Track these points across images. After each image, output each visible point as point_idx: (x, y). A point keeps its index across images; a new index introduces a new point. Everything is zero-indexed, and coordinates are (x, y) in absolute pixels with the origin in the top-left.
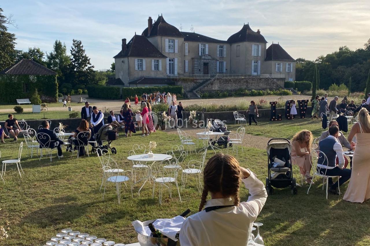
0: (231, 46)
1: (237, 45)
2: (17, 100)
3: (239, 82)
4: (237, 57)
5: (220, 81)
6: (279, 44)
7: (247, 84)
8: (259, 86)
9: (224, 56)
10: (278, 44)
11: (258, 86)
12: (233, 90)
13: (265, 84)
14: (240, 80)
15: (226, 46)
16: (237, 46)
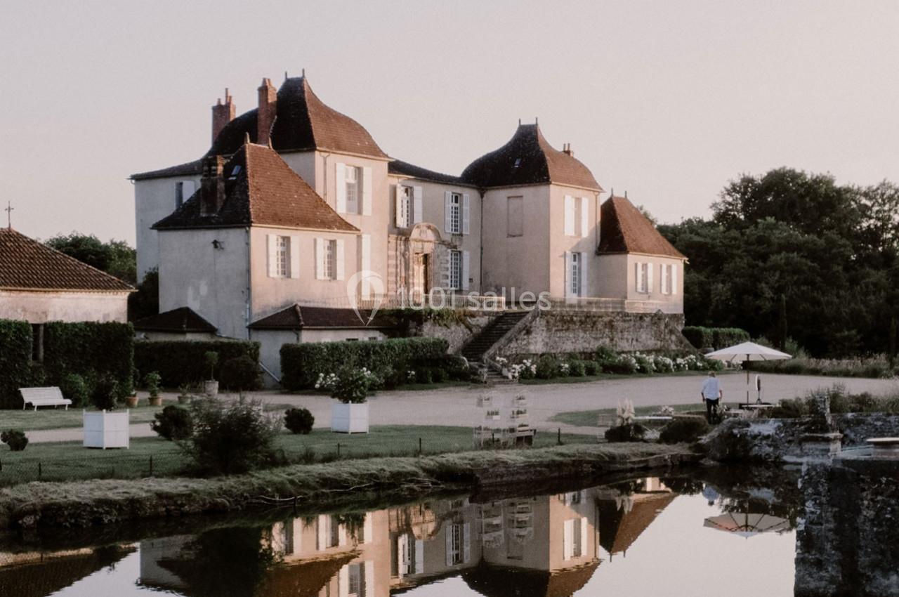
0: (482, 197)
1: (510, 195)
2: (20, 389)
3: (592, 327)
4: (510, 236)
5: (548, 322)
6: (629, 198)
7: (612, 333)
8: (640, 342)
9: (464, 233)
10: (623, 196)
11: (637, 340)
12: (580, 353)
13: (652, 335)
14: (594, 319)
15: (467, 195)
16: (509, 198)
